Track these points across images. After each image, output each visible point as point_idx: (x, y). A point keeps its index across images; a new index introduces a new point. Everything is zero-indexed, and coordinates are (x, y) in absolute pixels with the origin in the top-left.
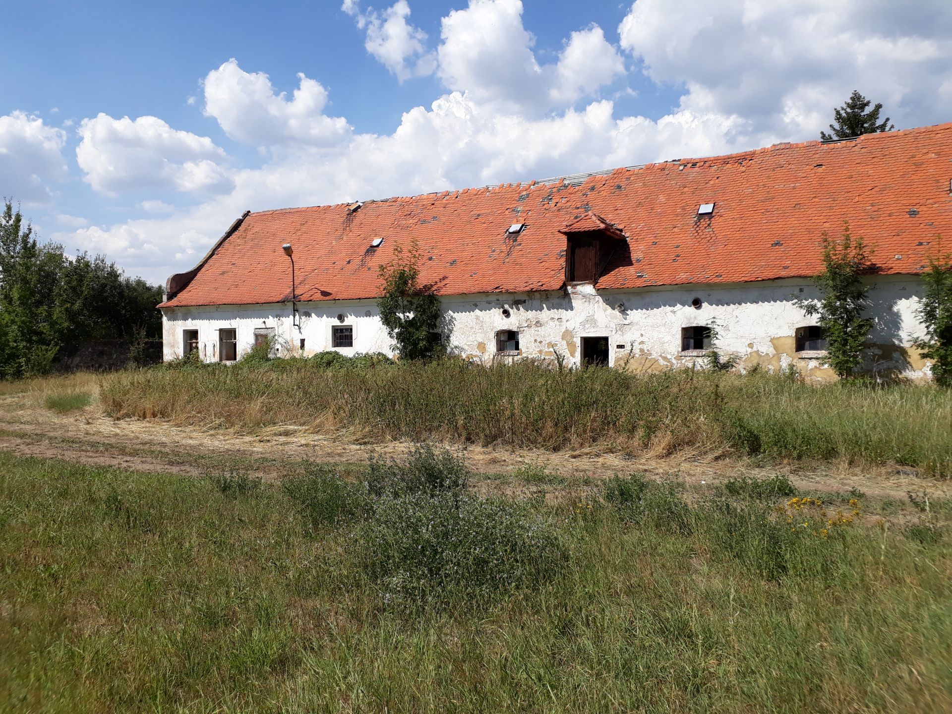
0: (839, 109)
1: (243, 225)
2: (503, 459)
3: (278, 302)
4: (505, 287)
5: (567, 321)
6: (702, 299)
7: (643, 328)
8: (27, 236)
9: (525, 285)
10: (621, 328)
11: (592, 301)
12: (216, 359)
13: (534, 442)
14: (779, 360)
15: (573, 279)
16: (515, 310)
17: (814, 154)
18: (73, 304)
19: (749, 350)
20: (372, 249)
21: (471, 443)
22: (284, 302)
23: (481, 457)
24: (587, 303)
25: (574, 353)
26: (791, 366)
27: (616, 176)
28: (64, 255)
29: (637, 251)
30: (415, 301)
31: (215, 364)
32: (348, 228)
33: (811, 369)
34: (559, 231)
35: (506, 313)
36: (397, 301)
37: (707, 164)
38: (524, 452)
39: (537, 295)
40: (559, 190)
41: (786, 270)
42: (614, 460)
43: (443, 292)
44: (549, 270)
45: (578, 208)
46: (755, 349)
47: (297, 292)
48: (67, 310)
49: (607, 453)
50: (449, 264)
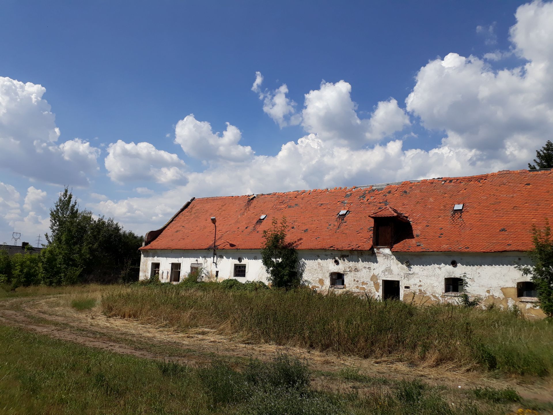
0: (539, 151)
1: (191, 205)
2: (332, 361)
3: (205, 249)
4: (336, 247)
5: (374, 269)
6: (457, 261)
7: (421, 277)
8: (73, 206)
9: (348, 246)
10: (407, 276)
11: (389, 258)
12: (168, 280)
13: (352, 351)
14: (507, 302)
15: (377, 245)
16: (342, 261)
17: (524, 177)
18: (93, 245)
19: (487, 294)
20: (260, 221)
21: (313, 348)
22: (209, 249)
23: (319, 359)
24: (386, 260)
25: (378, 289)
26: (515, 306)
27: (403, 185)
28: (92, 217)
29: (417, 230)
30: (283, 252)
31: (167, 283)
32: (247, 209)
33: (528, 309)
34: (369, 216)
35: (337, 262)
36: (272, 252)
37: (459, 181)
38: (345, 358)
39: (356, 253)
40: (369, 192)
41: (510, 246)
42: (402, 367)
43: (299, 247)
44: (363, 238)
45: (381, 203)
46: (491, 294)
47: (217, 244)
48: (89, 248)
49: (398, 361)
50: (303, 231)
